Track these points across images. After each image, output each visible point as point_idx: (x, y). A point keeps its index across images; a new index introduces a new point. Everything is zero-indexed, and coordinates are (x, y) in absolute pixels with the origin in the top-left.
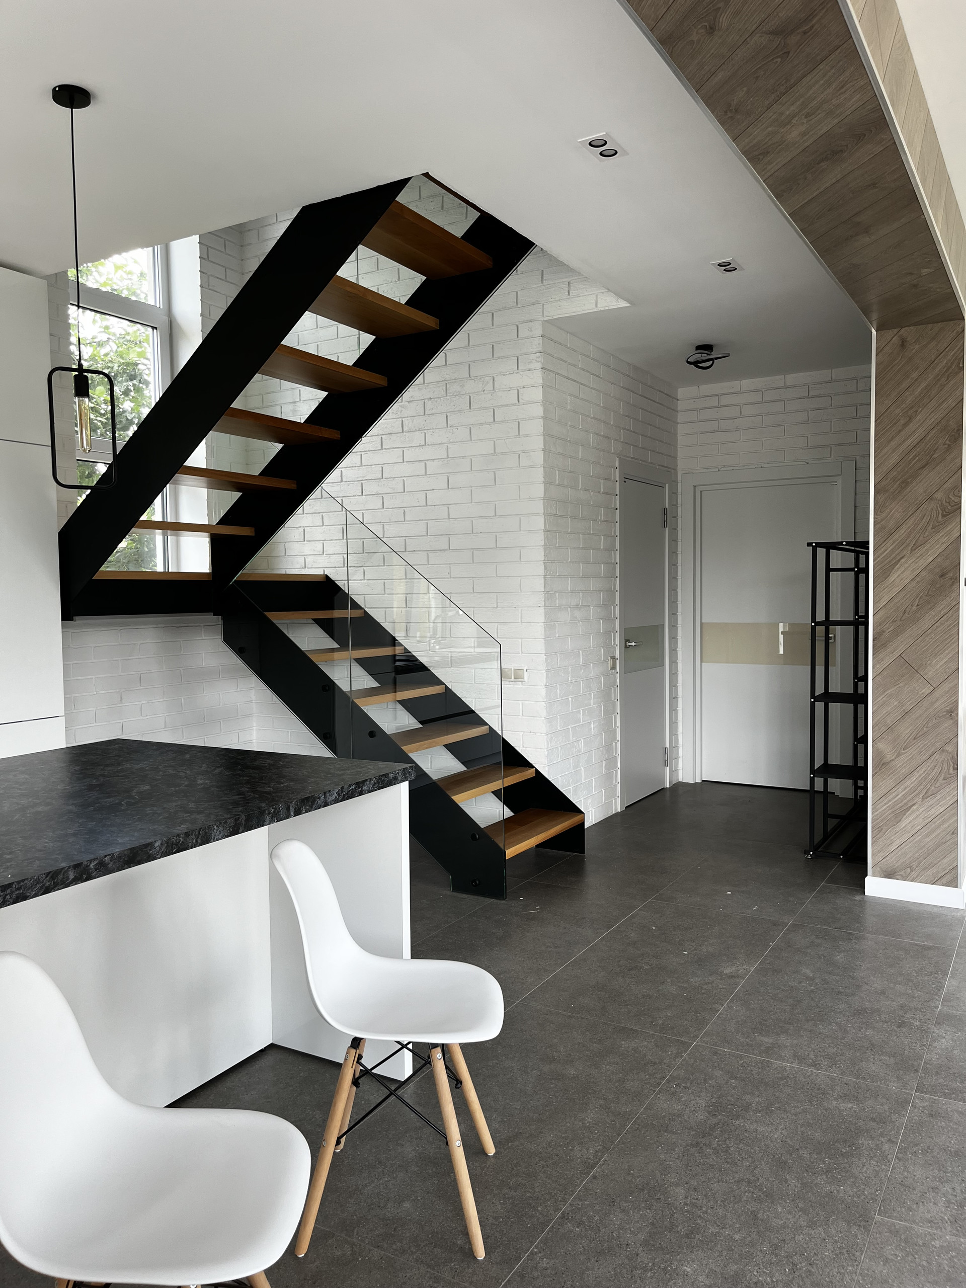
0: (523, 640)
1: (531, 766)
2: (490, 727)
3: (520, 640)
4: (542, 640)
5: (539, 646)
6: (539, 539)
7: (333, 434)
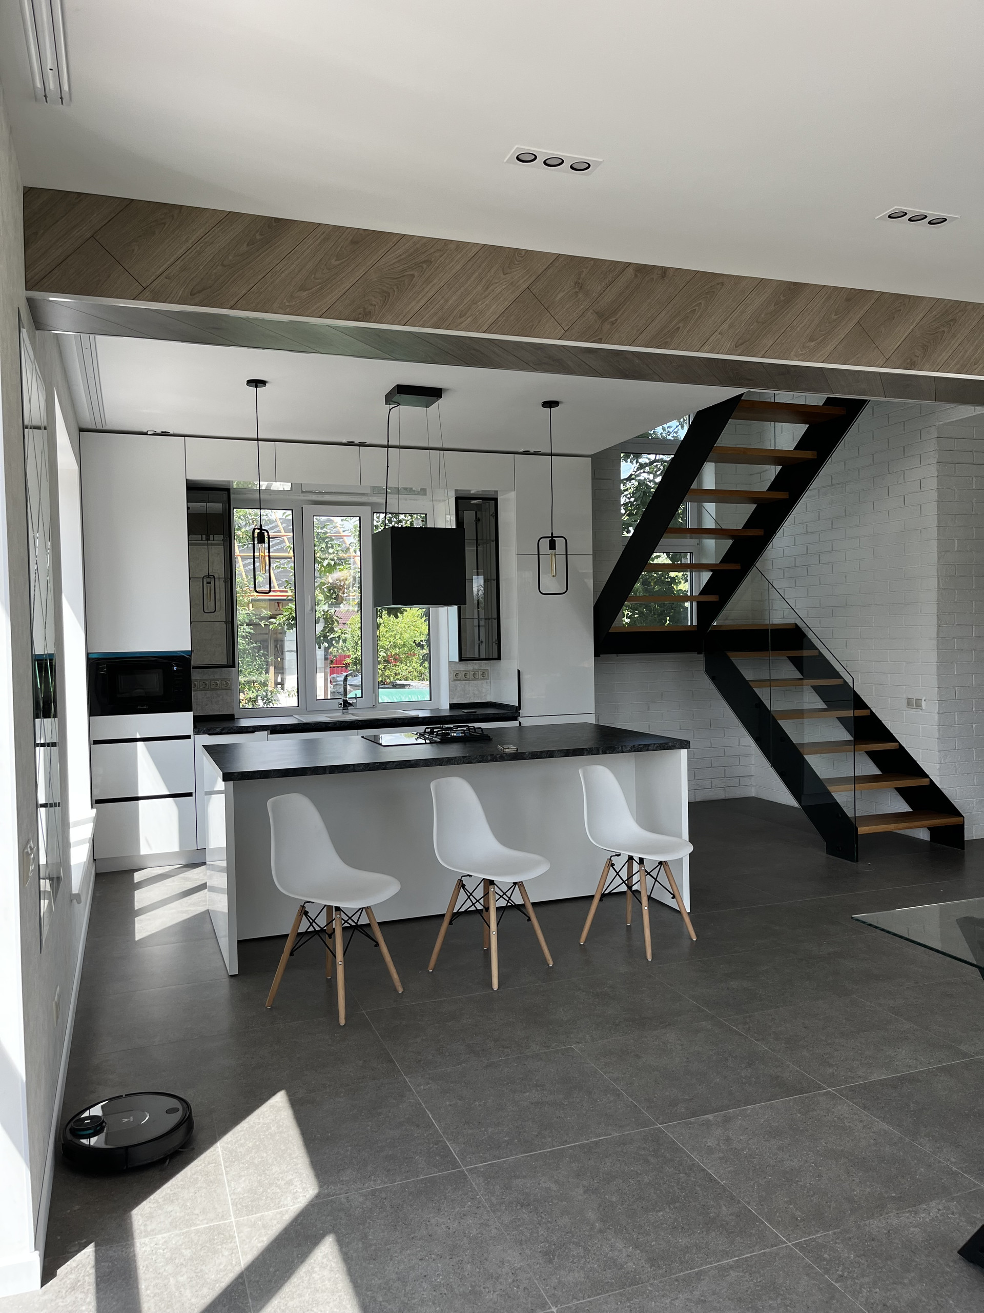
0: (923, 676)
1: (927, 776)
2: (900, 744)
3: (920, 676)
4: (936, 676)
5: (933, 680)
6: (933, 596)
7: (759, 532)
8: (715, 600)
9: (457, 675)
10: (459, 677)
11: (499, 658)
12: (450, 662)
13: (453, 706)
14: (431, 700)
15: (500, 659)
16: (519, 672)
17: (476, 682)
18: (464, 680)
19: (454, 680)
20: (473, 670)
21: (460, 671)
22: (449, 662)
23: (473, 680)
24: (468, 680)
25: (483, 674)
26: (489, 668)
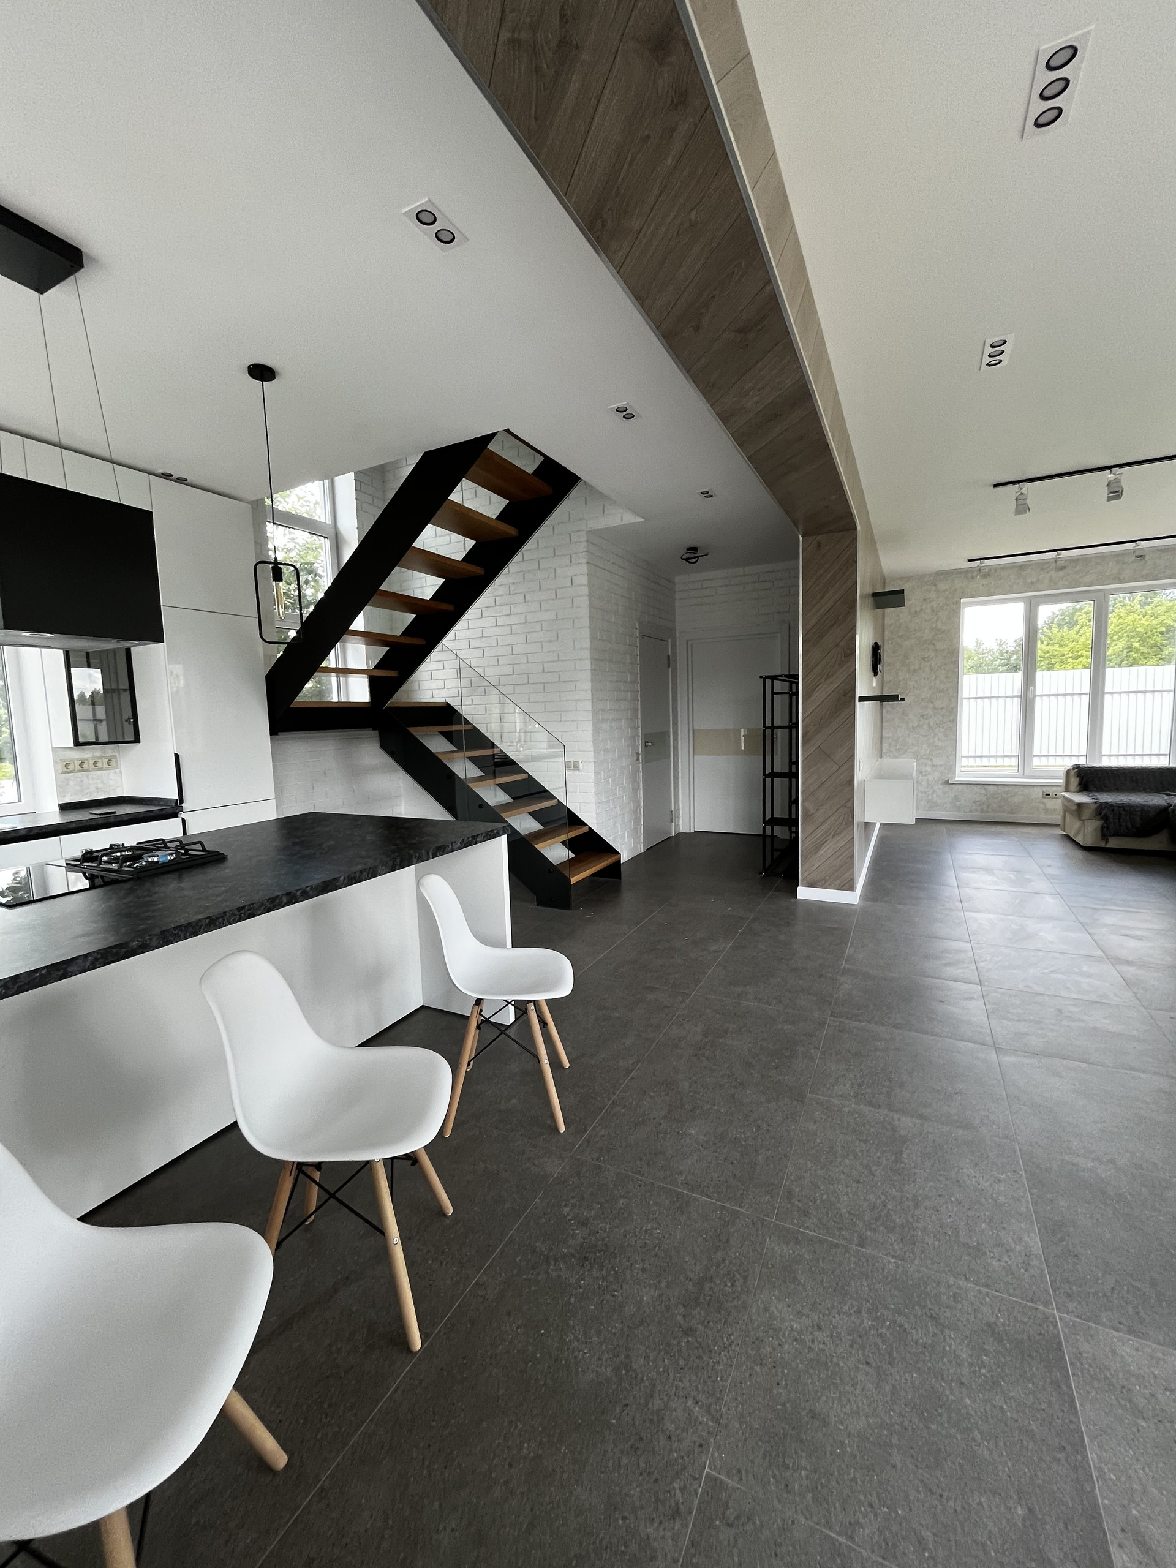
1: (586, 825)
2: (559, 801)
3: (577, 742)
4: (591, 742)
5: (589, 746)
7: (449, 607)
8: (395, 675)
9: (67, 765)
10: (71, 767)
11: (137, 740)
12: (55, 750)
13: (64, 808)
14: (20, 801)
15: (139, 742)
16: (177, 757)
17: (99, 773)
18: (79, 771)
19: (64, 772)
20: (93, 758)
21: (72, 760)
22: (52, 748)
23: (93, 770)
24: (87, 770)
25: (109, 763)
26: (117, 755)
